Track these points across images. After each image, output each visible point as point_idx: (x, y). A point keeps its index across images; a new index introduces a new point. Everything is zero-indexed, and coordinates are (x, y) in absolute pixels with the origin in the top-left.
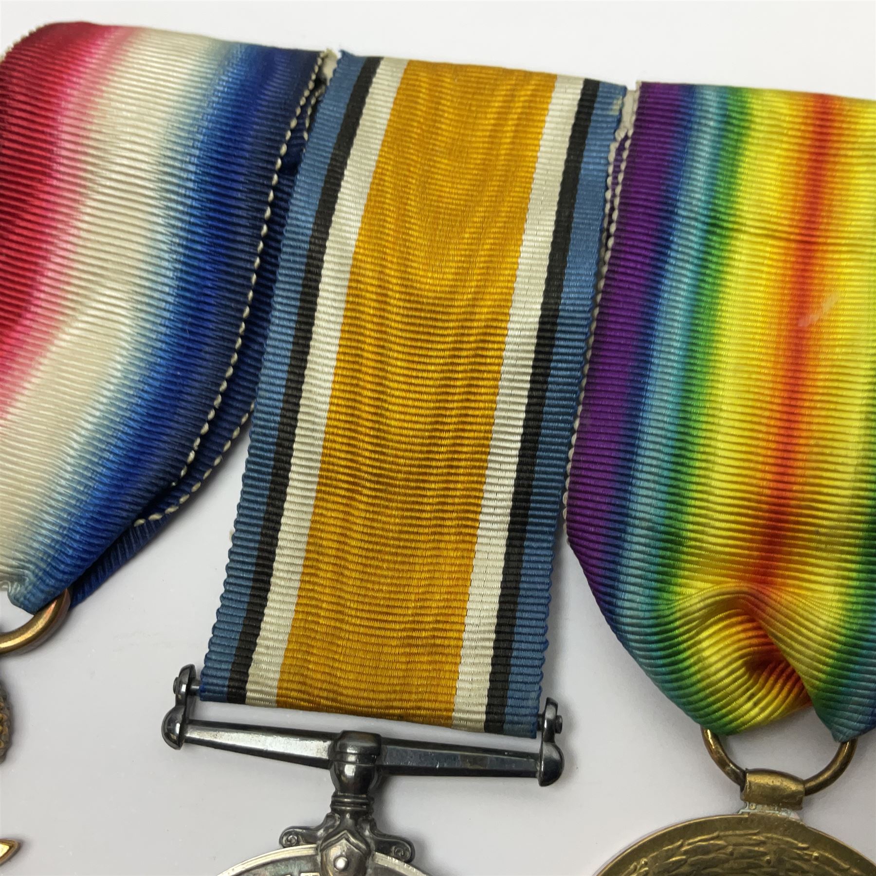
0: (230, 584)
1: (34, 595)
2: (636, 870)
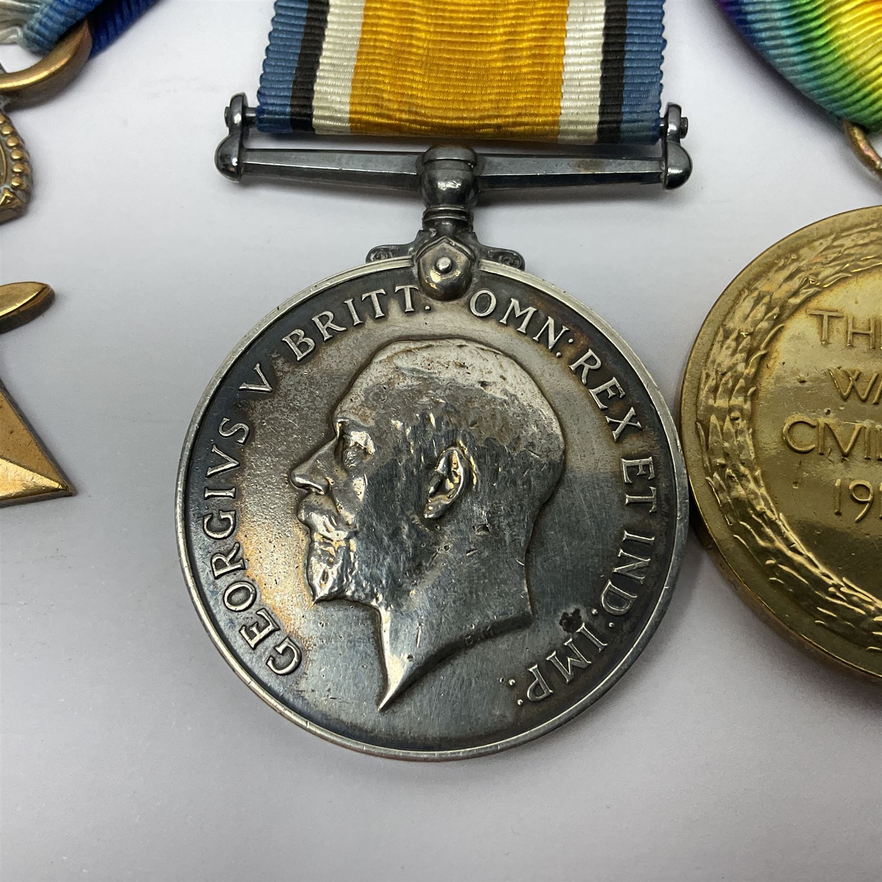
0: (282, 7)
1: (51, 18)
2: (784, 267)
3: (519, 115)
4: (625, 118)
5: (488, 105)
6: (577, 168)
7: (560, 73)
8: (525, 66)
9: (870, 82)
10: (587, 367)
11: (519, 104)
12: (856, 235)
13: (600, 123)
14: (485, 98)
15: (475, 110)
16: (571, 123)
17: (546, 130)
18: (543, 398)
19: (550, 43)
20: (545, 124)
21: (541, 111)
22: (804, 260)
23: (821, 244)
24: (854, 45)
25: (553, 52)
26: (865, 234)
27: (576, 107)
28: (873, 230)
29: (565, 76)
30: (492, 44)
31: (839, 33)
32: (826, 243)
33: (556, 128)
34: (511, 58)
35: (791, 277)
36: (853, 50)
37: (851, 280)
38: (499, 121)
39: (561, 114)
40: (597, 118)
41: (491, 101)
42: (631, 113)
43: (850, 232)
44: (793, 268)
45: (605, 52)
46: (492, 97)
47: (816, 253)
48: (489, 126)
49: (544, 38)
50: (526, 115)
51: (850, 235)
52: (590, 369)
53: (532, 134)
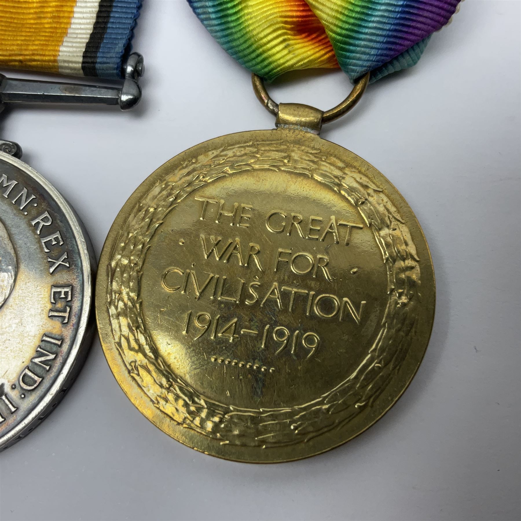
2: (186, 166)
3: (33, 55)
4: (98, 60)
5: (15, 48)
6: (65, 91)
7: (67, 29)
8: (48, 23)
9: (261, 46)
10: (42, 223)
11: (35, 47)
12: (236, 149)
13: (83, 63)
14: (15, 43)
15: (7, 50)
16: (65, 61)
17: (50, 65)
18: (9, 242)
19: (65, 9)
20: (49, 61)
21: (47, 53)
22: (199, 163)
23: (213, 153)
24: (254, 20)
25: (66, 15)
26: (243, 149)
27: (69, 52)
28: (248, 146)
29: (70, 31)
30: (30, 8)
31: (246, 11)
32: (216, 153)
33: (56, 64)
34: (40, 18)
35: (188, 174)
36: (253, 24)
37: (228, 179)
38: (21, 58)
39: (59, 55)
40: (81, 60)
41: (18, 45)
42: (103, 57)
43: (234, 147)
44: (191, 168)
45: (98, 17)
46: (19, 42)
47: (208, 159)
48: (15, 61)
49: (62, 6)
50: (37, 55)
51: (234, 148)
52: (43, 225)
53: (42, 67)
